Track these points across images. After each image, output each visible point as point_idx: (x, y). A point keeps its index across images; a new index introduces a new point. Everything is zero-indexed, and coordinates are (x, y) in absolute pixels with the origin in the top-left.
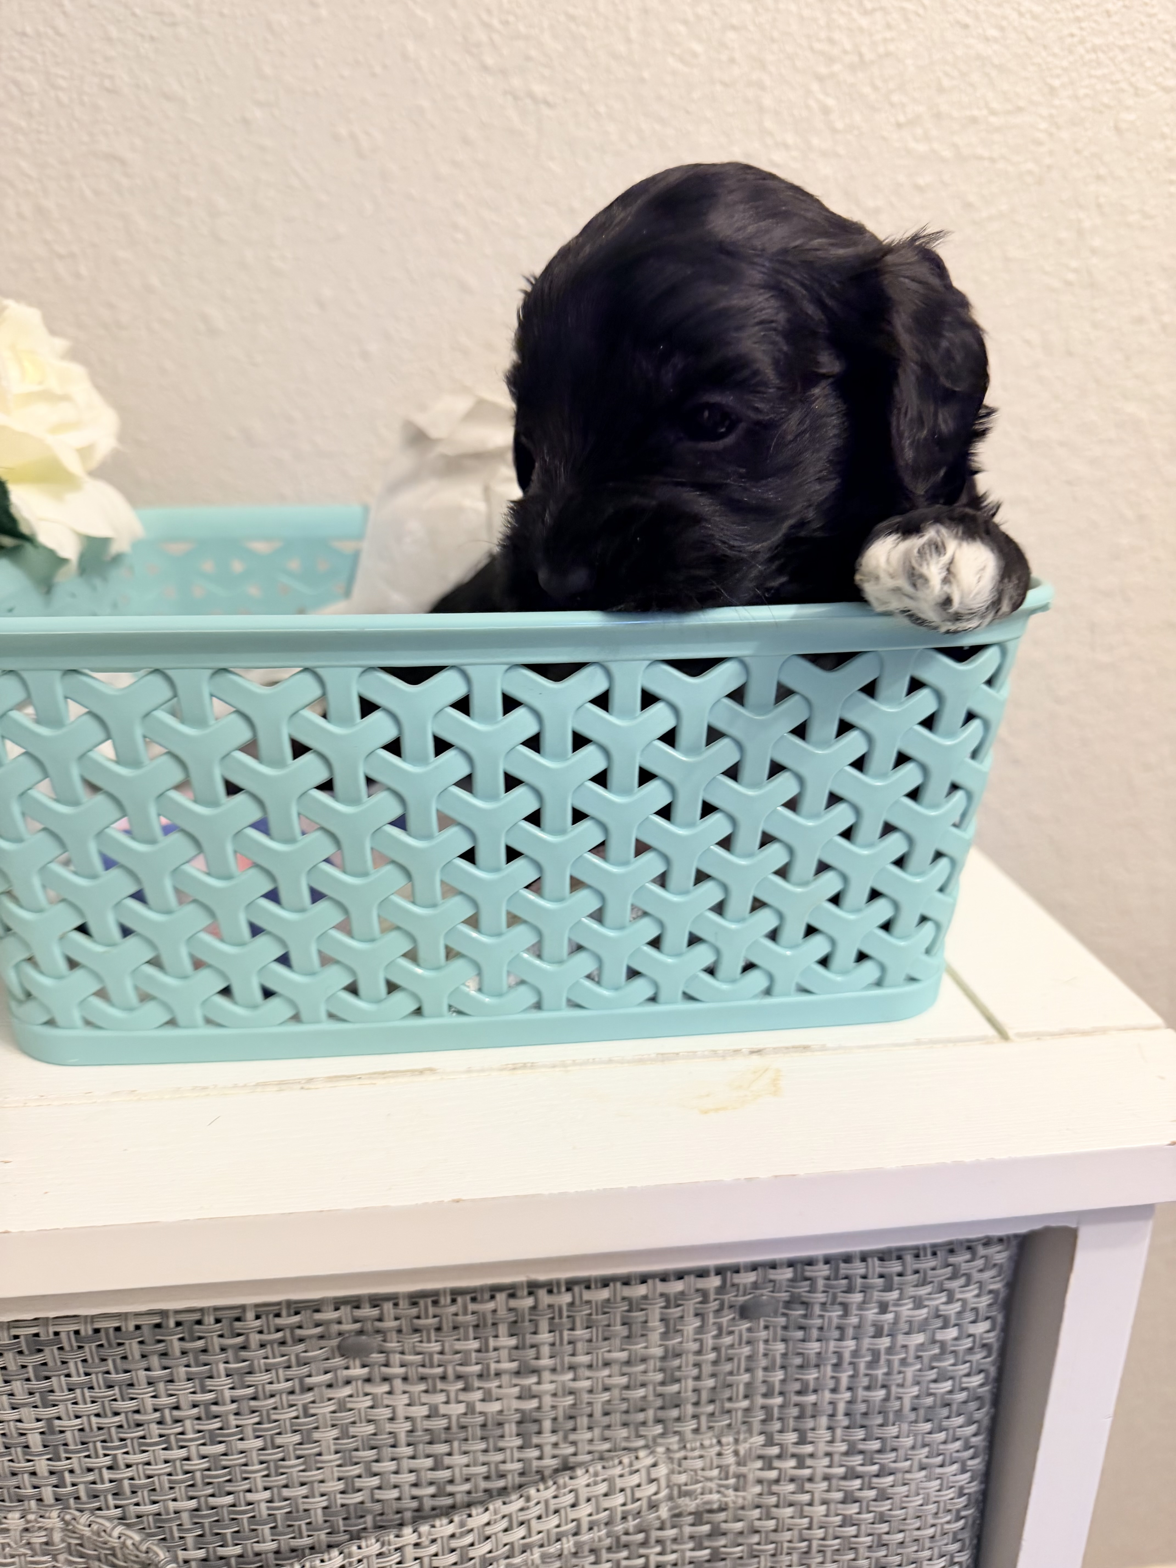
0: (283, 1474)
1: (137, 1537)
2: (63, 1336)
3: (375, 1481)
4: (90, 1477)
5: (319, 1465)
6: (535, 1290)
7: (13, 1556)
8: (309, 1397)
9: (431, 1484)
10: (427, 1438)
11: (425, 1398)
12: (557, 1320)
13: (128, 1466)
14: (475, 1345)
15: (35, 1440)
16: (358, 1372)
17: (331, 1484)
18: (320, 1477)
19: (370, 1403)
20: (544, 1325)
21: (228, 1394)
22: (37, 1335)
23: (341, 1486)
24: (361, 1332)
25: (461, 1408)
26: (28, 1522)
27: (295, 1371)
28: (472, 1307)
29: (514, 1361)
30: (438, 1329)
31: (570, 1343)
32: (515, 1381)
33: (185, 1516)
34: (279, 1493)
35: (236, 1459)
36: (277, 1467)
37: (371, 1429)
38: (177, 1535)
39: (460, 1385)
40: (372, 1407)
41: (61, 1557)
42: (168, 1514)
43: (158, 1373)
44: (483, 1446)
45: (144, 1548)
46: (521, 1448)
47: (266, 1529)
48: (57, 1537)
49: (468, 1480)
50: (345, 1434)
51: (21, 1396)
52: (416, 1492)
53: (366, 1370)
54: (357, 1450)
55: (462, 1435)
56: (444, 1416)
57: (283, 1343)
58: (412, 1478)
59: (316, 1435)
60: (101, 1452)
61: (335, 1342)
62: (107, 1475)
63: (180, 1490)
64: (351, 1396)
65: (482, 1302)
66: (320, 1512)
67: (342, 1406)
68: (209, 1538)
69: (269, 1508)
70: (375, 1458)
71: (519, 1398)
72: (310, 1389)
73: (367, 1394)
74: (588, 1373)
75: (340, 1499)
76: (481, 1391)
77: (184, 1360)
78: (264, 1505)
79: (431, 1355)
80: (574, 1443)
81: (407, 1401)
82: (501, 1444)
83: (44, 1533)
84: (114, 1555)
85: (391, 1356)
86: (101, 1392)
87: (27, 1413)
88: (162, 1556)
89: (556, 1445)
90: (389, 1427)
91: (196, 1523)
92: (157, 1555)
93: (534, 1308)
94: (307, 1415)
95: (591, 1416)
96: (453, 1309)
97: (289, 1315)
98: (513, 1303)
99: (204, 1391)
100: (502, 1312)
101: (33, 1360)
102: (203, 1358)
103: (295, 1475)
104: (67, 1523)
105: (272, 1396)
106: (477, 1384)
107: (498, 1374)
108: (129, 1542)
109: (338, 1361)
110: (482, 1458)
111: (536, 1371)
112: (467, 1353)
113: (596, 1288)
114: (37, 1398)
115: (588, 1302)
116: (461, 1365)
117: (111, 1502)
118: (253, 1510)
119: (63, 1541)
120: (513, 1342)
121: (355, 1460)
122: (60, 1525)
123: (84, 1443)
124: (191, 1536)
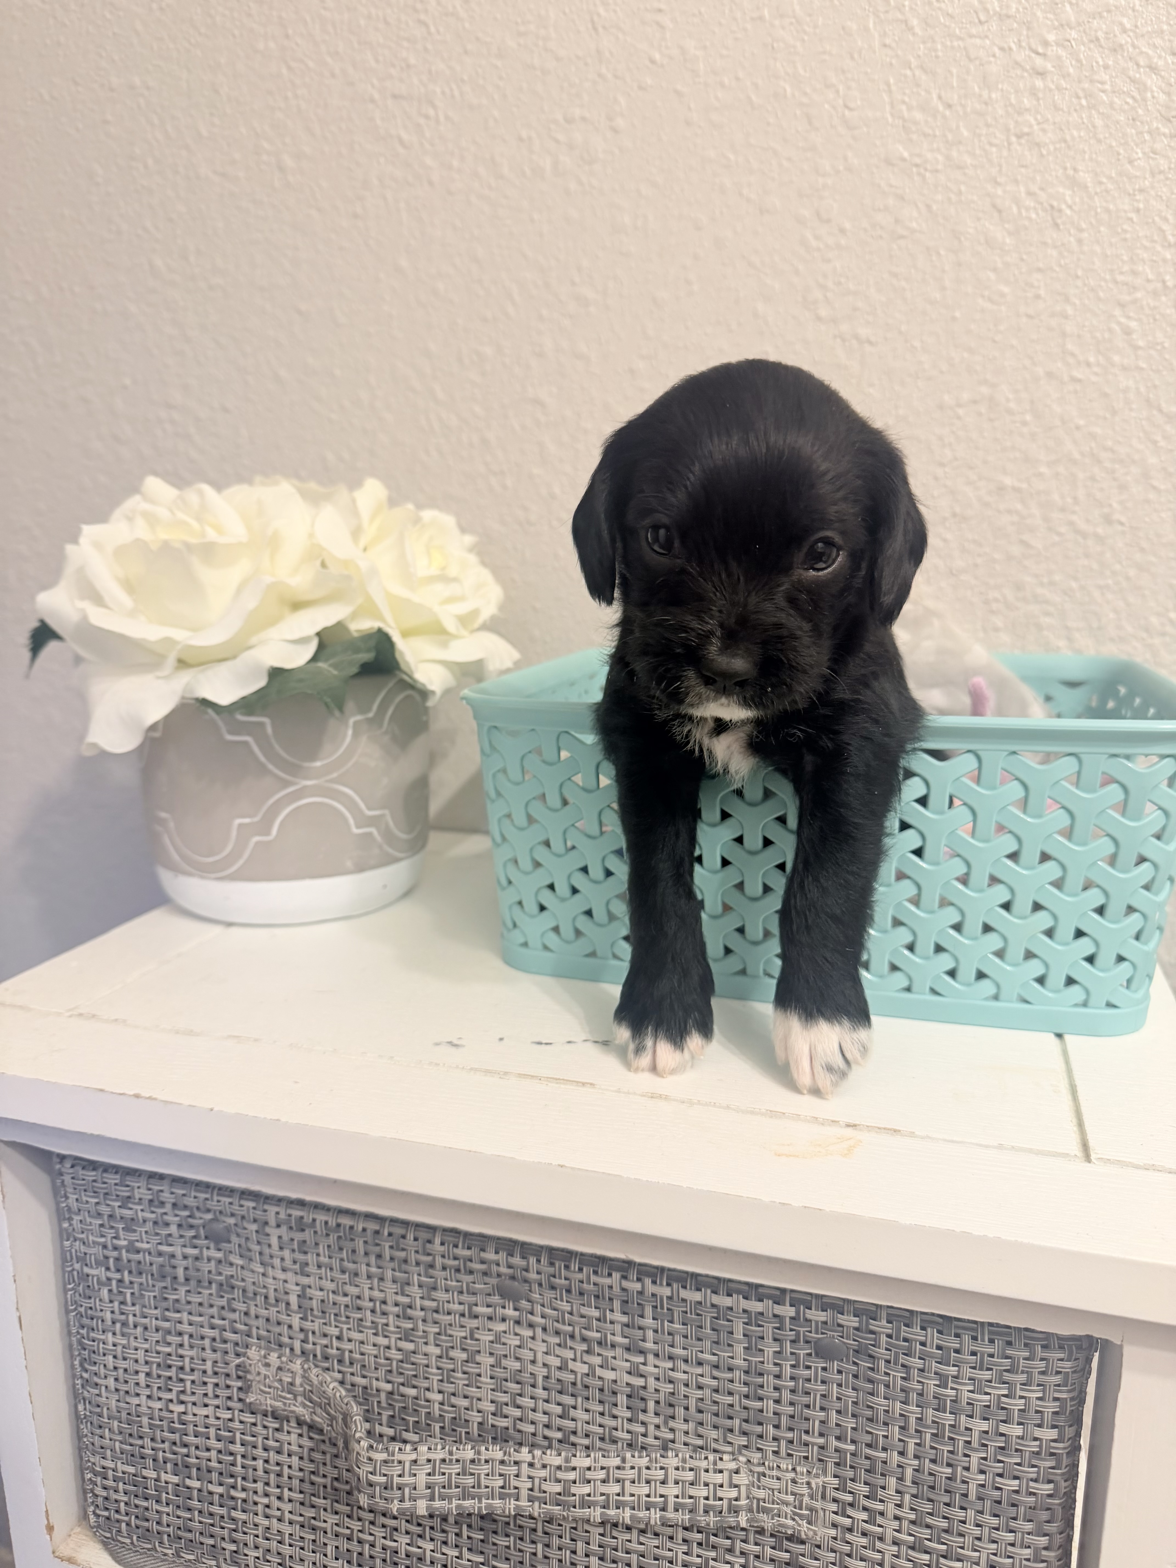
0: (452, 1383)
1: (344, 1393)
2: (318, 1222)
3: (517, 1413)
4: (325, 1341)
5: (478, 1384)
6: (642, 1277)
7: (270, 1387)
8: (474, 1323)
9: (559, 1429)
10: (559, 1387)
11: (558, 1351)
12: (659, 1309)
13: (350, 1340)
14: (596, 1313)
15: (293, 1299)
16: (510, 1312)
17: (485, 1403)
18: (479, 1395)
19: (518, 1343)
20: (648, 1311)
21: (418, 1302)
22: (302, 1218)
23: (492, 1408)
24: (513, 1278)
25: (585, 1369)
26: (282, 1362)
27: (465, 1298)
28: (593, 1278)
29: (626, 1337)
30: (569, 1291)
31: (669, 1334)
32: (626, 1356)
33: (383, 1396)
34: (449, 1399)
35: (420, 1359)
36: (448, 1377)
37: (517, 1365)
38: (376, 1410)
39: (584, 1347)
40: (519, 1347)
41: (300, 1399)
42: (372, 1389)
43: (374, 1270)
44: (600, 1408)
45: (346, 1401)
46: (630, 1420)
47: (437, 1427)
48: (298, 1381)
49: (587, 1436)
50: (497, 1364)
51: (288, 1263)
52: (547, 1433)
53: (517, 1313)
54: (506, 1380)
55: (585, 1393)
56: (572, 1371)
57: (458, 1270)
58: (545, 1419)
59: (478, 1358)
60: (333, 1323)
61: (494, 1281)
62: (335, 1343)
63: (381, 1373)
64: (505, 1332)
65: (602, 1276)
66: (476, 1425)
67: (497, 1340)
68: (397, 1420)
69: (440, 1410)
70: (519, 1392)
71: (629, 1373)
72: (476, 1317)
73: (516, 1334)
74: (684, 1367)
75: (491, 1420)
76: (600, 1358)
77: (392, 1265)
78: (437, 1406)
79: (563, 1313)
80: (672, 1430)
81: (545, 1350)
82: (615, 1412)
83: (290, 1375)
84: (329, 1404)
85: (535, 1305)
86: (337, 1274)
87: (289, 1276)
88: (355, 1409)
89: (658, 1427)
90: (531, 1368)
91: (390, 1405)
92: (352, 1407)
93: (641, 1293)
94: (472, 1338)
95: (687, 1409)
96: (580, 1276)
97: (463, 1248)
98: (625, 1284)
99: (403, 1294)
100: (616, 1289)
101: (298, 1236)
102: (404, 1266)
103: (460, 1386)
104: (305, 1371)
105: (449, 1313)
106: (597, 1349)
107: (613, 1346)
108: (338, 1395)
109: (496, 1299)
110: (599, 1419)
111: (642, 1352)
112: (590, 1318)
113: (691, 1289)
114: (297, 1267)
115: (684, 1300)
116: (585, 1328)
117: (336, 1367)
118: (429, 1407)
119: (301, 1385)
120: (625, 1319)
121: (504, 1389)
122: (300, 1372)
123: (323, 1312)
124: (386, 1414)
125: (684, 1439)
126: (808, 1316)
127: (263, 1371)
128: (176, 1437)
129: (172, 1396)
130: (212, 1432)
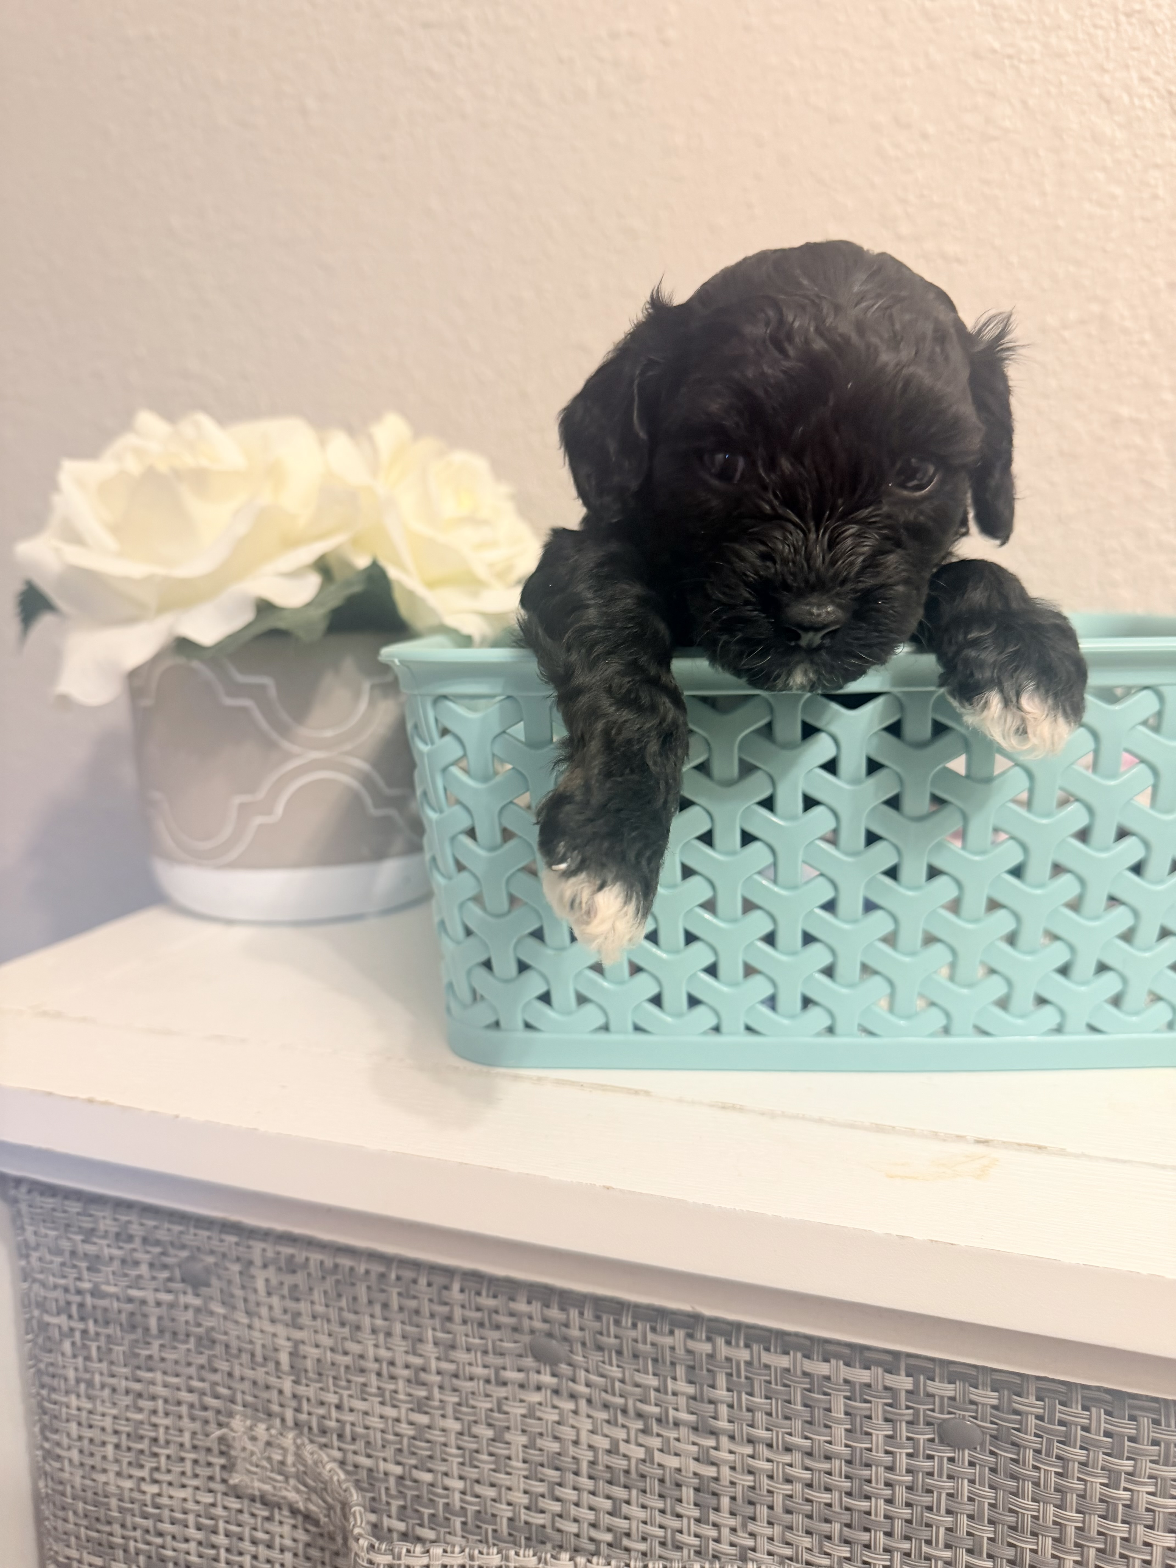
0: (476, 1467)
1: (342, 1476)
2: (312, 1263)
3: (556, 1507)
4: (321, 1411)
5: (509, 1470)
6: (713, 1336)
7: (257, 1466)
8: (502, 1392)
9: (609, 1530)
10: (608, 1476)
11: (607, 1429)
12: (735, 1378)
13: (351, 1410)
14: (654, 1382)
15: (284, 1358)
16: (547, 1379)
17: (516, 1494)
18: (508, 1483)
19: (556, 1418)
20: (722, 1380)
21: (433, 1364)
22: (292, 1256)
23: (525, 1500)
24: (550, 1335)
25: (640, 1453)
26: (271, 1436)
27: (491, 1359)
28: (650, 1337)
29: (693, 1413)
30: (619, 1353)
31: (749, 1410)
32: (693, 1438)
33: (392, 1481)
34: (472, 1488)
35: (436, 1436)
36: (472, 1459)
37: (555, 1447)
38: (384, 1498)
39: (640, 1425)
40: (559, 1423)
41: (292, 1482)
42: (378, 1472)
43: (379, 1322)
44: (660, 1504)
45: (344, 1486)
46: (698, 1521)
47: (457, 1522)
48: (290, 1459)
49: (644, 1539)
50: (533, 1445)
51: (277, 1313)
52: (594, 1534)
53: (554, 1380)
54: (542, 1465)
55: (641, 1484)
56: (625, 1456)
57: (481, 1325)
58: (591, 1516)
59: (508, 1436)
60: (332, 1388)
61: (526, 1339)
62: (334, 1414)
63: (389, 1453)
64: (540, 1404)
65: (662, 1334)
66: (505, 1521)
67: (531, 1414)
68: (409, 1512)
69: (462, 1500)
70: (558, 1480)
71: (697, 1460)
72: (505, 1384)
73: (555, 1407)
74: (766, 1453)
75: (524, 1515)
76: (659, 1439)
77: (401, 1316)
78: (457, 1496)
79: (613, 1380)
80: (752, 1535)
81: (590, 1427)
82: (679, 1509)
83: (280, 1451)
84: (325, 1489)
85: (578, 1371)
86: (336, 1328)
87: (280, 1330)
88: (355, 1497)
89: (734, 1530)
90: (572, 1451)
91: (401, 1492)
92: (351, 1495)
93: (711, 1356)
94: (500, 1411)
95: (771, 1508)
96: (633, 1334)
97: (488, 1296)
98: (692, 1345)
99: (415, 1353)
100: (680, 1352)
101: (289, 1280)
102: (415, 1319)
103: (486, 1471)
104: (298, 1447)
105: (471, 1379)
106: (655, 1428)
107: (677, 1424)
108: (335, 1478)
109: (529, 1362)
110: (659, 1518)
111: (714, 1433)
112: (646, 1388)
113: (776, 1352)
114: (287, 1318)
115: (767, 1367)
116: (641, 1401)
117: (336, 1443)
118: (447, 1497)
119: (294, 1465)
120: (690, 1390)
121: (540, 1476)
122: (292, 1449)
123: (320, 1374)
124: (396, 1504)
125: (767, 1546)
126: (930, 1390)
127: (249, 1446)
128: (149, 1523)
129: (145, 1473)
130: (191, 1519)
